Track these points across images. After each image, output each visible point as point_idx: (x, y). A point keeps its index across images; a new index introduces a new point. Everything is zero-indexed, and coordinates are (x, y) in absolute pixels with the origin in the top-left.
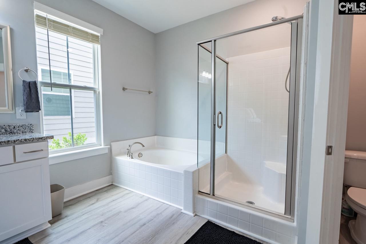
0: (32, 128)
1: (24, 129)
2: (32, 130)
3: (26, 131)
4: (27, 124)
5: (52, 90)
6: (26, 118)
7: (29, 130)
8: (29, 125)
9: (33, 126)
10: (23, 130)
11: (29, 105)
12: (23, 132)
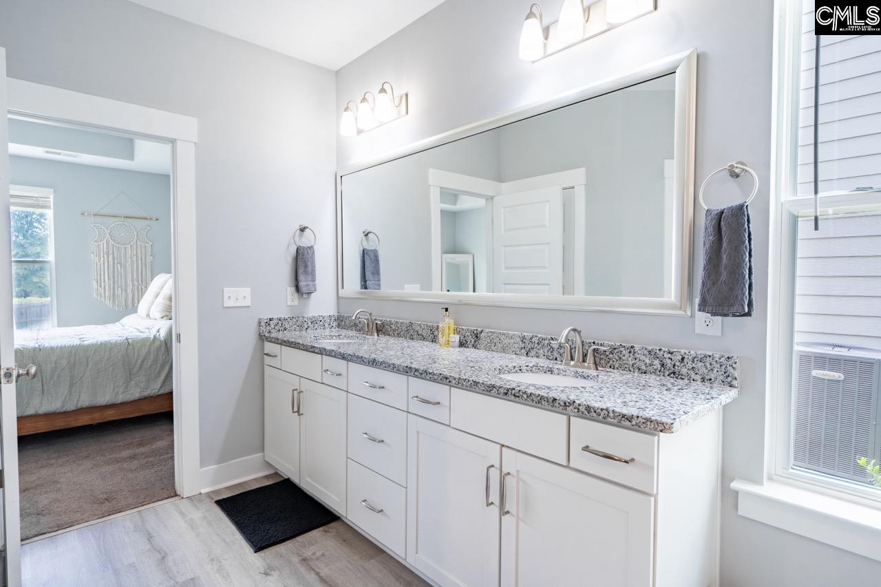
0: (730, 369)
1: (706, 368)
2: (730, 379)
3: (712, 376)
4: (718, 356)
5: (820, 227)
6: (720, 335)
7: (721, 378)
8: (722, 360)
9: (734, 365)
10: (706, 371)
11: (708, 291)
12: (703, 380)
